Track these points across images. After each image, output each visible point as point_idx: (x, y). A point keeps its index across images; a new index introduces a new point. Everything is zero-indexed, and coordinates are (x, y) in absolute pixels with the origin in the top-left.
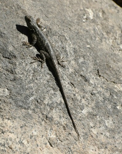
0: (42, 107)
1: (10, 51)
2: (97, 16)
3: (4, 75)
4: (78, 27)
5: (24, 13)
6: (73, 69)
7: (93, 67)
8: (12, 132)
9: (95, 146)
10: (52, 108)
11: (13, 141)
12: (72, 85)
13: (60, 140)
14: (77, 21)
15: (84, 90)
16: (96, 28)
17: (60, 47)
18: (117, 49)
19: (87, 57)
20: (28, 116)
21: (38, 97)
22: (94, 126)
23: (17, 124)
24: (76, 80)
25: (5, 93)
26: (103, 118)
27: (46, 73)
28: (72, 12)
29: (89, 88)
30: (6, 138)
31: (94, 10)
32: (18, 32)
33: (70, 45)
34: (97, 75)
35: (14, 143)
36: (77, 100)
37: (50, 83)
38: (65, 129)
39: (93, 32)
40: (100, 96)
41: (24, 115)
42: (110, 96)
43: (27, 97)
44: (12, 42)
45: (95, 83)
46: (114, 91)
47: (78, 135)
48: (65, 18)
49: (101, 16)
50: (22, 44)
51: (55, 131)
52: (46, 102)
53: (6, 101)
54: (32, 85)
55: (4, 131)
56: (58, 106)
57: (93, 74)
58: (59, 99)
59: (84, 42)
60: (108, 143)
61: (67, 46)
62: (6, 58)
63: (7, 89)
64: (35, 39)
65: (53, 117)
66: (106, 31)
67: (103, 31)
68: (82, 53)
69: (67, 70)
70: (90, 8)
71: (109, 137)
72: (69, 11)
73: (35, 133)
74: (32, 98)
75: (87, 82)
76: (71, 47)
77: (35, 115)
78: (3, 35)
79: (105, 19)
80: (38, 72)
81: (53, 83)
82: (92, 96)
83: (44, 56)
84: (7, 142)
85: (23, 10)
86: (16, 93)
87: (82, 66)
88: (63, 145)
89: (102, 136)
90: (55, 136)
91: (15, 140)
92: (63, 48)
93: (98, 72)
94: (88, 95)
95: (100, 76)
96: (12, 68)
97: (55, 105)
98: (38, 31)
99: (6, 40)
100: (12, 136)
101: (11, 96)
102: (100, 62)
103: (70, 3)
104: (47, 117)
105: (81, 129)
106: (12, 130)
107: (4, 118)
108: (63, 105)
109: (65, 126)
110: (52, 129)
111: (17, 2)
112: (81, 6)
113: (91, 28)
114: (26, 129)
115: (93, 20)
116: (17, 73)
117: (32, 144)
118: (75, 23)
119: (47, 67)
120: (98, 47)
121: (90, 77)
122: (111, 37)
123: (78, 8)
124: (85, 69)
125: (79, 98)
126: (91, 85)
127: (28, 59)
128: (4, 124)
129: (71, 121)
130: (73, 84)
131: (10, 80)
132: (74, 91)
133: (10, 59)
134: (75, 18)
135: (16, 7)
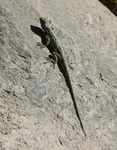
0: (53, 106)
1: (26, 51)
2: (95, 21)
3: (20, 73)
4: (81, 31)
5: (37, 15)
6: (80, 72)
7: (96, 71)
8: (27, 128)
9: (100, 147)
10: (63, 108)
11: (28, 137)
12: (79, 86)
13: (69, 139)
14: (80, 25)
15: (90, 92)
16: (96, 33)
17: (69, 49)
18: (113, 54)
19: (92, 61)
20: (41, 114)
21: (51, 96)
22: (99, 127)
23: (31, 121)
24: (83, 82)
25: (20, 90)
26: (107, 120)
27: (57, 74)
28: (75, 16)
29: (94, 91)
30: (22, 133)
31: (93, 15)
32: (33, 32)
33: (77, 48)
34: (100, 78)
35: (28, 139)
36: (84, 102)
37: (61, 84)
38: (74, 129)
39: (93, 36)
40: (104, 99)
41: (37, 113)
42: (112, 100)
43: (41, 96)
44: (27, 41)
45: (99, 86)
46: (115, 95)
47: (86, 135)
48: (69, 21)
49: (98, 21)
50: (36, 44)
51: (65, 130)
52: (58, 101)
53: (21, 98)
54: (45, 84)
55: (20, 126)
56: (68, 106)
57: (97, 77)
58: (69, 99)
59: (88, 46)
60: (111, 145)
61: (74, 49)
62: (22, 56)
63: (23, 87)
64: (48, 40)
65: (64, 116)
66: (104, 36)
67: (101, 36)
68: (87, 57)
69: (75, 72)
70: (89, 13)
71: (111, 139)
72: (72, 15)
73: (47, 131)
74: (45, 96)
75: (92, 85)
76: (78, 50)
77: (48, 113)
78: (19, 34)
79: (102, 25)
80: (50, 72)
81: (64, 83)
82: (97, 99)
83: (56, 58)
84: (23, 137)
85: (36, 12)
86: (31, 91)
87: (88, 69)
88: (72, 144)
89: (106, 138)
90: (65, 135)
91: (30, 136)
92: (71, 51)
93: (101, 76)
94: (93, 98)
95: (102, 80)
96: (27, 67)
97: (66, 104)
98: (52, 33)
99: (22, 39)
100: (27, 131)
101: (26, 94)
102: (102, 66)
103: (72, 7)
104: (58, 116)
105: (88, 130)
106: (27, 126)
107: (20, 115)
108: (72, 106)
109: (74, 126)
110: (62, 128)
111: (31, 4)
112: (81, 11)
113: (92, 32)
114: (39, 126)
115: (92, 25)
116: (32, 72)
117: (45, 140)
118: (78, 27)
119: (58, 68)
120: (99, 52)
121: (95, 80)
122: (108, 43)
123: (79, 12)
124: (90, 73)
125: (86, 100)
126: (96, 88)
127: (42, 59)
128: (20, 120)
129: (79, 121)
130: (81, 86)
131: (26, 78)
132: (81, 93)
133: (25, 58)
134: (78, 22)
135: (30, 8)
